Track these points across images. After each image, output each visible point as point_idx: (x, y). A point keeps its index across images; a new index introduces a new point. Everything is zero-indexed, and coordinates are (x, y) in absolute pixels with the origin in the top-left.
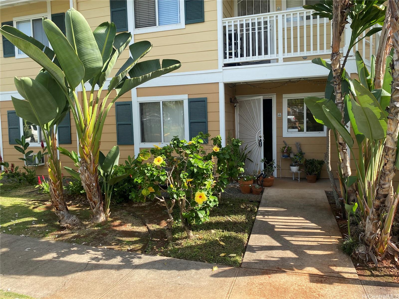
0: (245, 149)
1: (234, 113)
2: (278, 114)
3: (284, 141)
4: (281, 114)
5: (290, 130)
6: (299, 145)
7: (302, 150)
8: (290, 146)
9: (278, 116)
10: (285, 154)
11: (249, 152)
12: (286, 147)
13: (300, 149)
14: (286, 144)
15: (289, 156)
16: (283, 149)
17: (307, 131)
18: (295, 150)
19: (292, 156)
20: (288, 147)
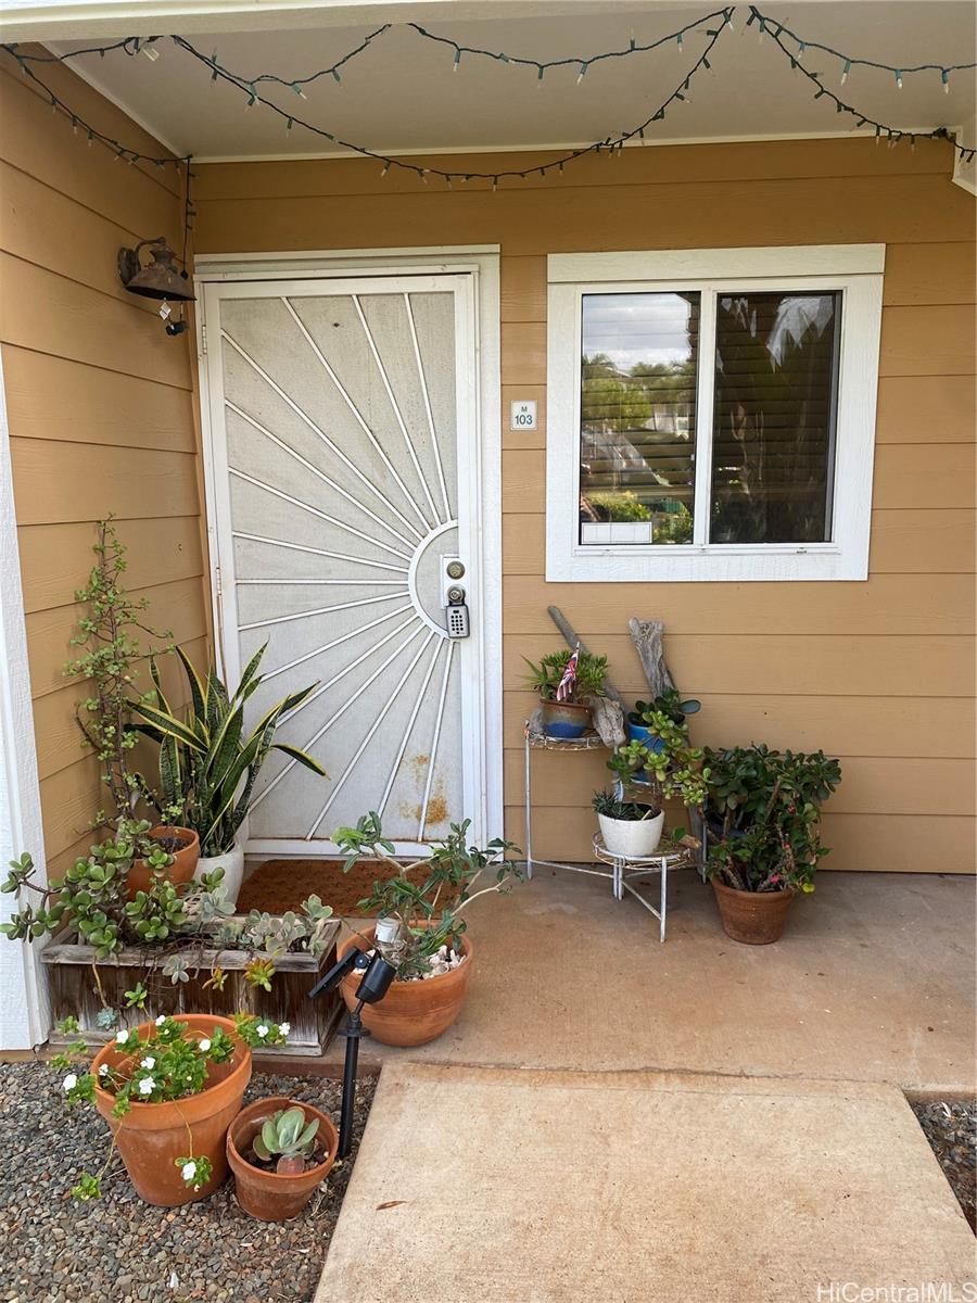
0: (248, 685)
1: (190, 391)
2: (516, 408)
3: (552, 613)
4: (531, 407)
5: (596, 531)
6: (654, 642)
7: (676, 676)
8: (597, 652)
9: (516, 426)
10: (564, 716)
11: (291, 703)
12: (567, 658)
13: (665, 668)
14: (565, 632)
15: (588, 729)
16: (550, 670)
17: (715, 538)
18: (629, 677)
19: (610, 729)
20: (584, 659)
